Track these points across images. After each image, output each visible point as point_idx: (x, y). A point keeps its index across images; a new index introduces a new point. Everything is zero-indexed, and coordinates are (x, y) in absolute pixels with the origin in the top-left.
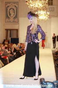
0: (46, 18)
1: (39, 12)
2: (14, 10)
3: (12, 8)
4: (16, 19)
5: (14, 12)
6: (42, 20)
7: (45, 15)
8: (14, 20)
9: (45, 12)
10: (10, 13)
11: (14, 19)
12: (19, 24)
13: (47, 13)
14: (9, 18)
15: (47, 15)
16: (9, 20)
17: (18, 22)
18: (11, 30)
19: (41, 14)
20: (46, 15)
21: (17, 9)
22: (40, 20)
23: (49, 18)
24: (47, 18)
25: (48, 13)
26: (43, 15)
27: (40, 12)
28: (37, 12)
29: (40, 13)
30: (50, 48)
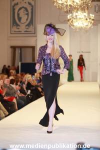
0: (87, 26)
1: (75, 14)
2: (27, 11)
3: (23, 7)
4: (32, 26)
5: (28, 14)
6: (81, 29)
7: (86, 19)
8: (28, 29)
9: (86, 14)
10: (20, 16)
11: (27, 27)
12: (36, 36)
13: (89, 16)
14: (18, 25)
15: (90, 19)
16: (18, 29)
17: (35, 33)
18: (21, 48)
19: (78, 17)
20: (88, 20)
21: (32, 9)
22: (76, 29)
23: (94, 25)
24: (90, 25)
25: (91, 15)
26: (83, 20)
27: (77, 14)
28: (71, 15)
29: (76, 16)
30: (96, 81)
